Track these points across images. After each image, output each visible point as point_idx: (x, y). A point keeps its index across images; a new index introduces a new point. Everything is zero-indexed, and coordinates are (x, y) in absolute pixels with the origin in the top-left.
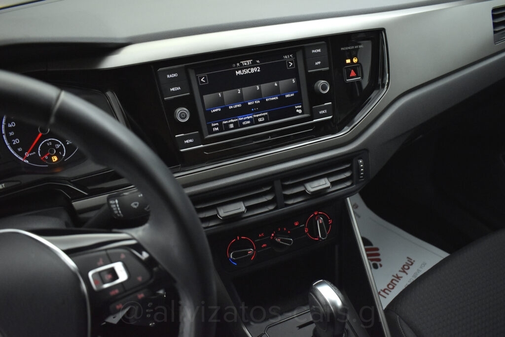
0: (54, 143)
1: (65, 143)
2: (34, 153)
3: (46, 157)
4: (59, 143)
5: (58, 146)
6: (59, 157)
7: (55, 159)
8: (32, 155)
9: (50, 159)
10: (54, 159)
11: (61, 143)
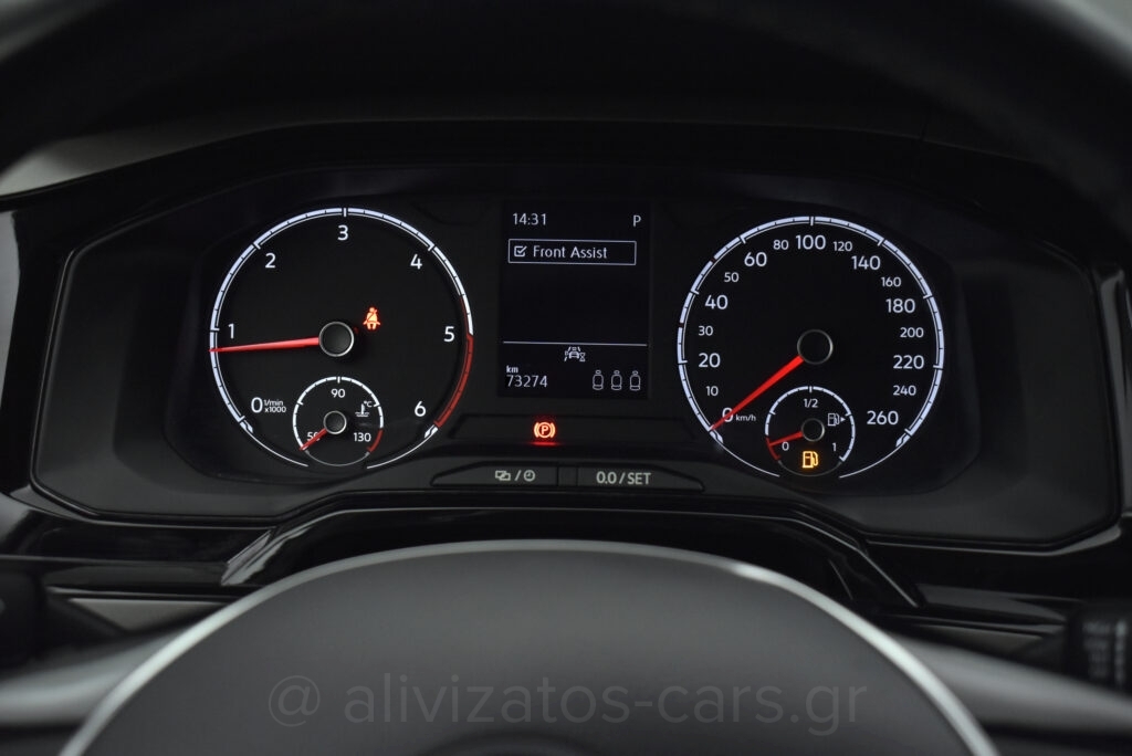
0: (828, 405)
1: (861, 418)
2: (753, 417)
3: (785, 446)
4: (842, 412)
5: (837, 420)
6: (828, 458)
7: (811, 460)
8: (744, 422)
9: (794, 458)
10: (808, 462)
11: (849, 413)
